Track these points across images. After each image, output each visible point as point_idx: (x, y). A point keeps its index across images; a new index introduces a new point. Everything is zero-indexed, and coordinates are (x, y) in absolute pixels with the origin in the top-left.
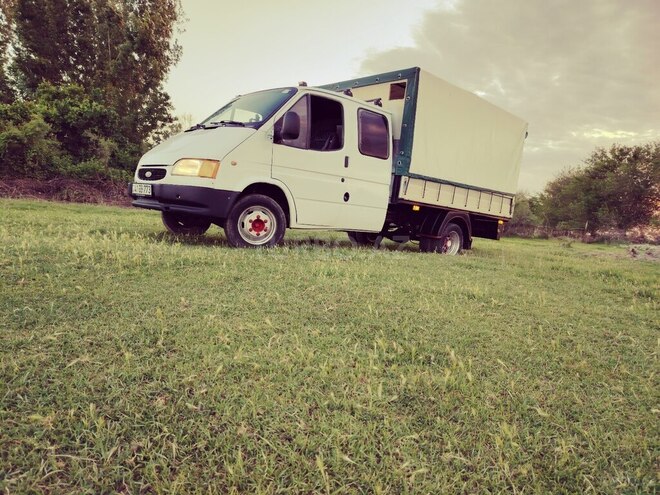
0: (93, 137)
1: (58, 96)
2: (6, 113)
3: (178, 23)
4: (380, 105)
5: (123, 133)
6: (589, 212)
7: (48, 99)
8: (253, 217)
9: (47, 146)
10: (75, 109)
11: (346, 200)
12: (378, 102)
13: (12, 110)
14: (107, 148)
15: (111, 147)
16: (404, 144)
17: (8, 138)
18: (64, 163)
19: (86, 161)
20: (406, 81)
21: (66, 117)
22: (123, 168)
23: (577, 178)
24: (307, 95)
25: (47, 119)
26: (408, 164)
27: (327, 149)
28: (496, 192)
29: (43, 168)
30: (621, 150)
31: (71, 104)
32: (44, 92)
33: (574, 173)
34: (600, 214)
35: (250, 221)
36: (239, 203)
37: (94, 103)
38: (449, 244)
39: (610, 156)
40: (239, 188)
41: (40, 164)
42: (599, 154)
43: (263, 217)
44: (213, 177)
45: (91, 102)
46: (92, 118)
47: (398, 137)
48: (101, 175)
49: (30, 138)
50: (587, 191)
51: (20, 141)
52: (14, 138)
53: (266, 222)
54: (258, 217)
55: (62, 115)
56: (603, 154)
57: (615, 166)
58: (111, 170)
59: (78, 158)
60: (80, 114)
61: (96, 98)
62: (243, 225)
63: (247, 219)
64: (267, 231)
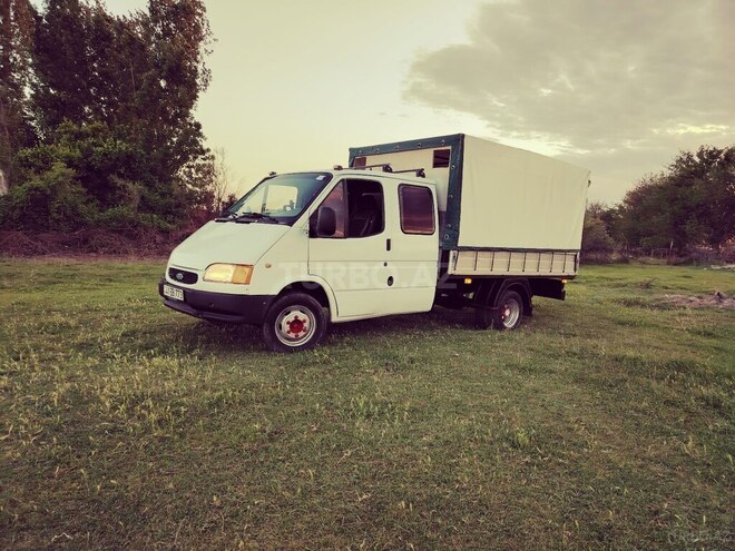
0: (120, 182)
1: (80, 136)
2: (27, 160)
3: (206, 44)
4: (423, 176)
5: (153, 171)
6: (676, 224)
7: (69, 140)
8: (290, 317)
9: (73, 193)
10: (100, 149)
11: (390, 284)
12: (420, 173)
13: (34, 156)
14: (135, 193)
15: (140, 191)
16: (451, 217)
17: (30, 190)
18: (90, 212)
19: (113, 207)
20: (449, 148)
21: (90, 159)
22: (154, 213)
23: (660, 188)
24: (342, 180)
25: (70, 163)
26: (456, 238)
27: (366, 234)
28: (557, 251)
29: (68, 219)
30: (711, 152)
31: (95, 145)
32: (66, 132)
33: (656, 180)
34: (688, 227)
35: (288, 323)
36: (275, 305)
37: (118, 142)
38: (507, 313)
39: (697, 160)
40: (275, 291)
41: (65, 214)
42: (685, 158)
43: (302, 316)
44: (247, 283)
45: (115, 140)
46: (118, 159)
47: (444, 209)
48: (131, 222)
49: (54, 189)
50: (673, 201)
51: (43, 192)
52: (37, 189)
53: (305, 321)
54: (296, 317)
55: (86, 157)
56: (690, 157)
57: (703, 172)
58: (141, 215)
59: (105, 203)
60: (105, 155)
61: (120, 136)
62: (280, 327)
63: (284, 321)
64: (306, 331)
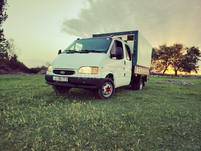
11: (124, 76)
12: (126, 42)
16: (135, 56)
20: (134, 35)
24: (115, 40)
28: (148, 68)
44: (97, 74)
47: (132, 53)
53: (110, 88)
62: (103, 90)
63: (105, 88)
64: (110, 91)
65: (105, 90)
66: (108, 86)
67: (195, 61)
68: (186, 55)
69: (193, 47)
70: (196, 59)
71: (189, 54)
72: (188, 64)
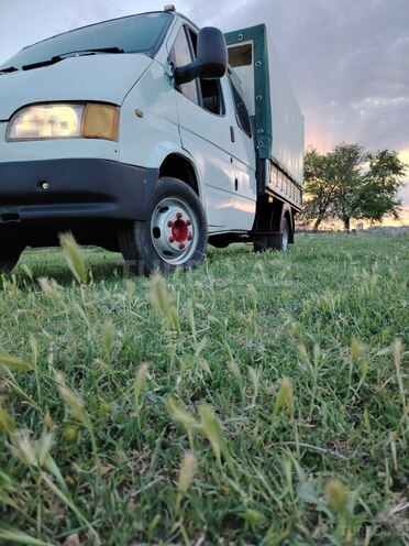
11: (236, 189)
16: (262, 120)
20: (251, 42)
24: (184, 26)
26: (270, 144)
44: (113, 138)
62: (157, 232)
63: (163, 222)
64: (190, 238)
65: (166, 232)
66: (179, 216)
67: (391, 189)
68: (368, 175)
69: (384, 153)
70: (392, 182)
71: (375, 170)
72: (376, 197)
